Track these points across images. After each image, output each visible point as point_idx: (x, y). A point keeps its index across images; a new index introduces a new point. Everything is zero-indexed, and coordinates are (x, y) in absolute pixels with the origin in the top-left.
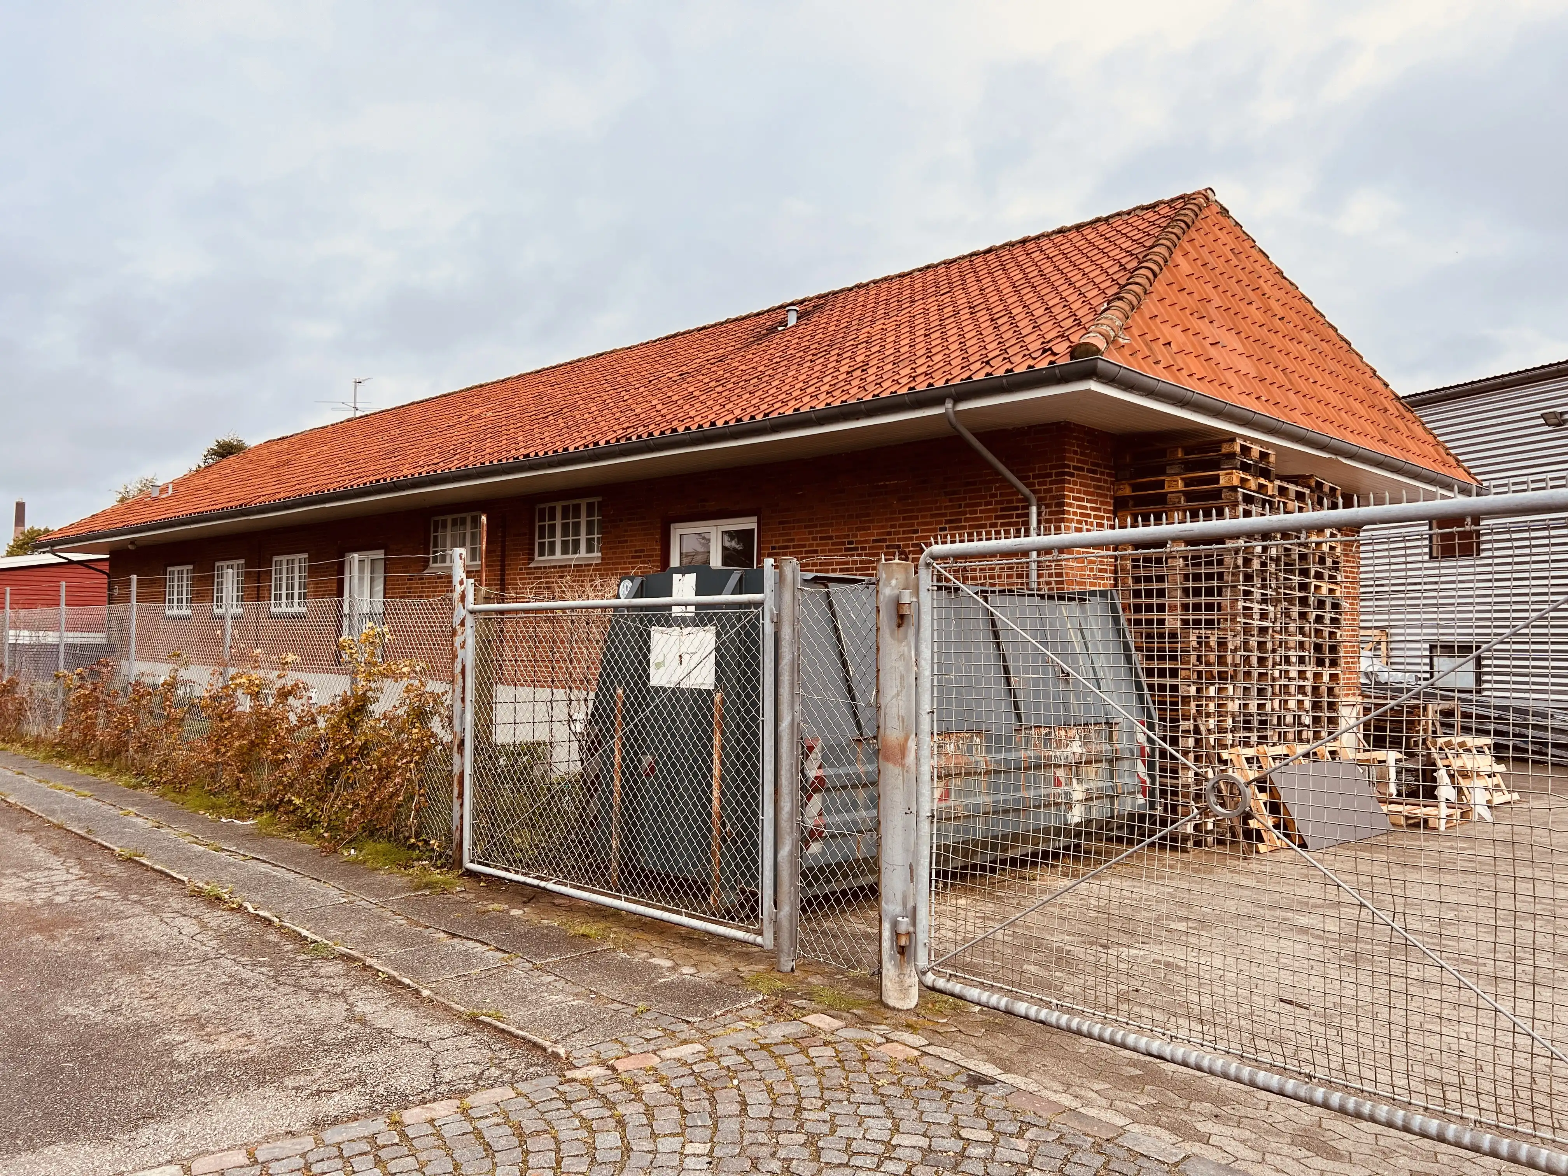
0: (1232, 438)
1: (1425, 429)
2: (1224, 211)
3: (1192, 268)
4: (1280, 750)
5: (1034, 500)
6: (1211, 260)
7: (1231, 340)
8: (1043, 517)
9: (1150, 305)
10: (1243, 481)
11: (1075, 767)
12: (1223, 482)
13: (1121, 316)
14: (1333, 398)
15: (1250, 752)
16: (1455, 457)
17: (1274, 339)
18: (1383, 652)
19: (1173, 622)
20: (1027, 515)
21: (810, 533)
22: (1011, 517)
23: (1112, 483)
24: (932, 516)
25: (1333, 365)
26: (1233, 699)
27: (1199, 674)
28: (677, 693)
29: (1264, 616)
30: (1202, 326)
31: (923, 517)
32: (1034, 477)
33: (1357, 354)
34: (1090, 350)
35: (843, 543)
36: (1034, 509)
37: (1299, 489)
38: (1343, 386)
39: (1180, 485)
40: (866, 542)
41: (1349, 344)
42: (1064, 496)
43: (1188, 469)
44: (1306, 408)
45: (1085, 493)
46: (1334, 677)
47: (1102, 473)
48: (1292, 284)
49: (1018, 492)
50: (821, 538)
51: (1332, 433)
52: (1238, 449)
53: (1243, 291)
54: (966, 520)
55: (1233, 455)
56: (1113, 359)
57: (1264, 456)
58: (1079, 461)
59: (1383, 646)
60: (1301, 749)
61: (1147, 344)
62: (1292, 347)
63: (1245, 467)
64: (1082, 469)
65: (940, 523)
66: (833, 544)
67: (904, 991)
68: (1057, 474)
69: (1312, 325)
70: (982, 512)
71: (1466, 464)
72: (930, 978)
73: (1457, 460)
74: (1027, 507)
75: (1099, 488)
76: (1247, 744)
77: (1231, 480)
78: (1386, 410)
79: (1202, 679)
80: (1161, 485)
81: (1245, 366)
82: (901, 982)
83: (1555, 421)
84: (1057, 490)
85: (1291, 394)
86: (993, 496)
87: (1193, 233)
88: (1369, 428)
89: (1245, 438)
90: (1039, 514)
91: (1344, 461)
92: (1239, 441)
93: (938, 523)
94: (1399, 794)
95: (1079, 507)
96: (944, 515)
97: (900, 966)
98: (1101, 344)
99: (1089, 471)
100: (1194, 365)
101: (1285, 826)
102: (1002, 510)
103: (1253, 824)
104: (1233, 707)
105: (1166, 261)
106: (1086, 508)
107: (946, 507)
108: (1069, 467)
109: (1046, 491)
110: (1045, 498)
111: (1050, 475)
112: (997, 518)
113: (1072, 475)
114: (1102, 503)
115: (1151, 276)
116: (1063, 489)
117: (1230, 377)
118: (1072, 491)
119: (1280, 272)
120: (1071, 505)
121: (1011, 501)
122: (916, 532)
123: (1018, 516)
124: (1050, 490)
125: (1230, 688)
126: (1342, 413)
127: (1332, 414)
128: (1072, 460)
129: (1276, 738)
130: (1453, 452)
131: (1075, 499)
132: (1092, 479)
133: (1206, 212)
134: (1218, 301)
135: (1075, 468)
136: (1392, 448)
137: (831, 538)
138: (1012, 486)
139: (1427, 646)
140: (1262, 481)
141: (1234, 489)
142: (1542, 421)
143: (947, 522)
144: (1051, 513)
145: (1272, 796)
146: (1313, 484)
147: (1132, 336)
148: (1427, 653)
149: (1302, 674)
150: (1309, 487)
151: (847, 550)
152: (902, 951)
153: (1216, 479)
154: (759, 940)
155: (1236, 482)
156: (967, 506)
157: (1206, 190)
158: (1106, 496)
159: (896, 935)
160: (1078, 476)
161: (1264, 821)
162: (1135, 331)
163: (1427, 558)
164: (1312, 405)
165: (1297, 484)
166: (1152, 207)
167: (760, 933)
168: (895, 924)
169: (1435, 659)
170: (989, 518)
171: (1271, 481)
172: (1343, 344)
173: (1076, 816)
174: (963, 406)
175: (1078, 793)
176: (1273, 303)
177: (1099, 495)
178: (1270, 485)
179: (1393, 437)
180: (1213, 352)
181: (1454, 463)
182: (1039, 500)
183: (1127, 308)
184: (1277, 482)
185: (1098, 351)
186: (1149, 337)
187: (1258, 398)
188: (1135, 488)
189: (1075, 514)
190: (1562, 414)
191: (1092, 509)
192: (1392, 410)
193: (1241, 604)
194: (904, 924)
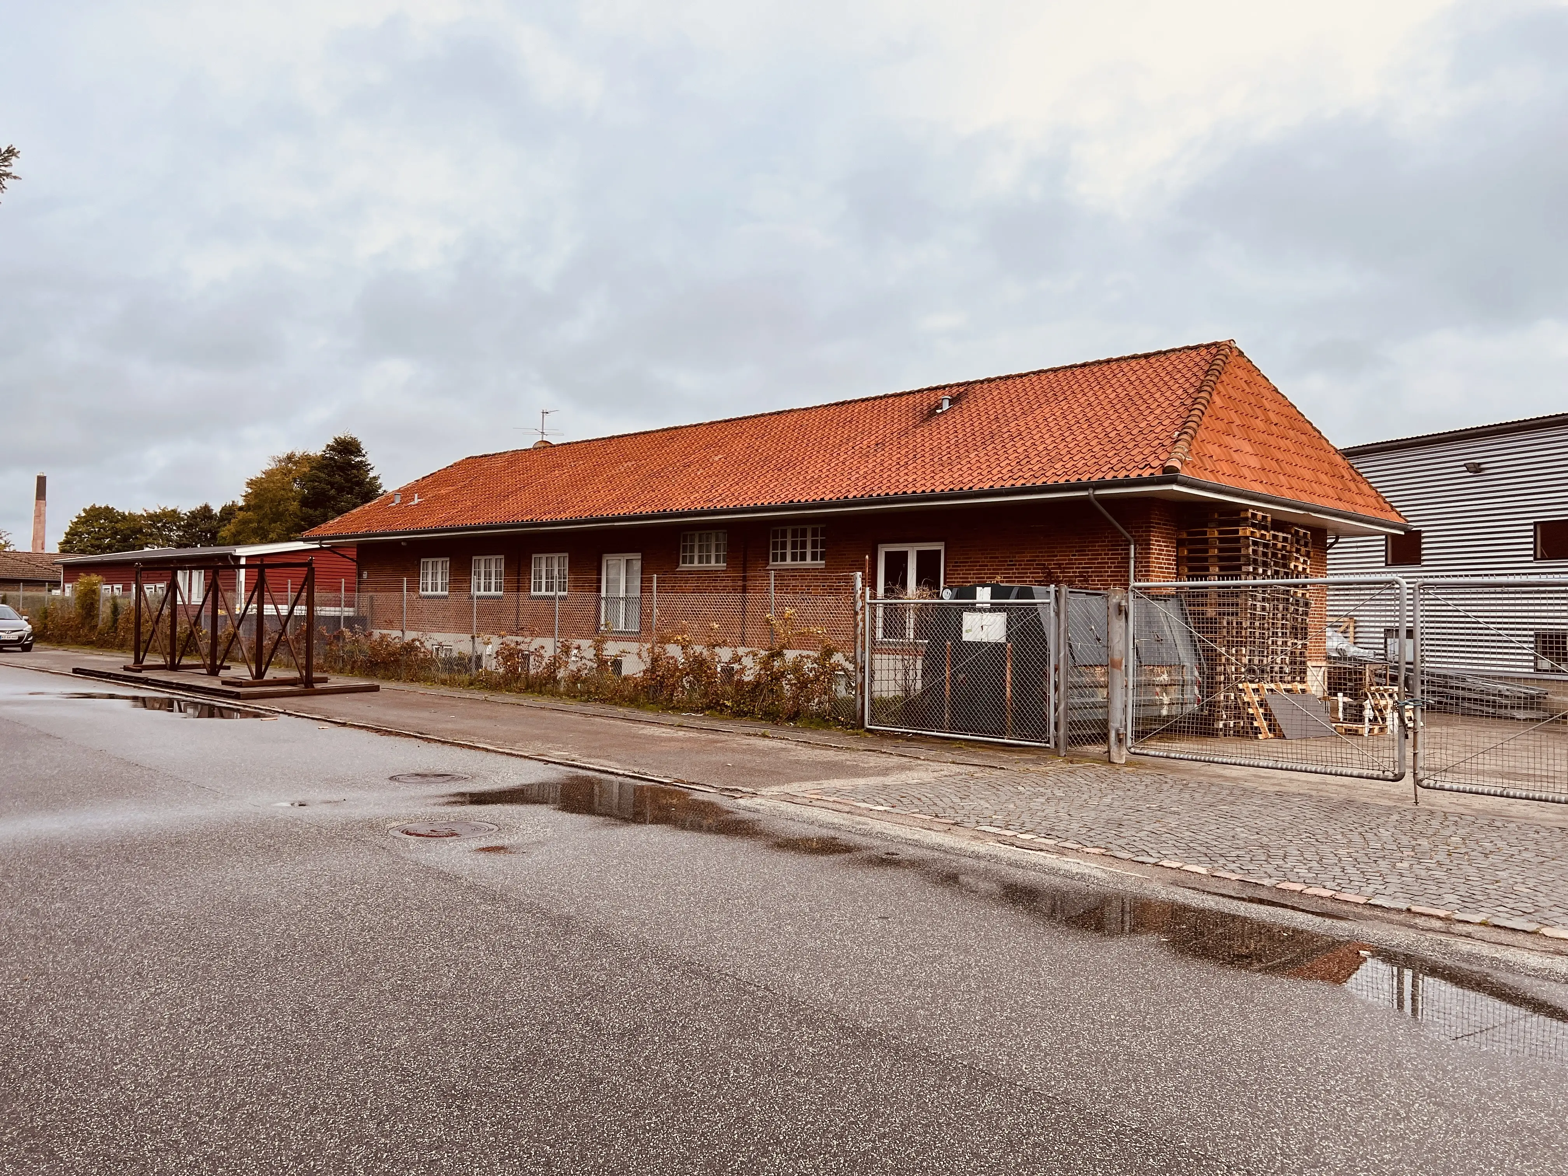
0: (1246, 508)
1: (1371, 487)
2: (1241, 353)
3: (1223, 401)
4: (1273, 686)
5: (1133, 542)
6: (1234, 394)
7: (1247, 447)
8: (1138, 551)
9: (1202, 434)
10: (1252, 532)
11: (1165, 686)
12: (1241, 533)
13: (1187, 445)
14: (1308, 474)
15: (1255, 686)
16: (1389, 503)
17: (1272, 440)
18: (1351, 634)
19: (1211, 612)
20: (1129, 549)
21: (982, 554)
22: (1118, 550)
23: (1176, 531)
24: (1067, 547)
25: (1308, 451)
26: (1245, 656)
27: (1228, 642)
28: (979, 645)
29: (1263, 609)
30: (1228, 440)
31: (1061, 547)
32: (1132, 528)
33: (1326, 439)
34: (1173, 469)
35: (1006, 561)
36: (1132, 546)
37: (1285, 535)
38: (1314, 464)
39: (1216, 534)
40: (1023, 561)
41: (1320, 433)
42: (1150, 540)
43: (1220, 526)
44: (1290, 484)
45: (1162, 537)
46: (1304, 646)
47: (1170, 525)
48: (1283, 396)
49: (1123, 535)
50: (991, 558)
51: (1305, 499)
52: (1250, 515)
53: (1253, 409)
54: (1089, 551)
55: (1247, 519)
56: (1185, 473)
57: (1264, 518)
58: (1158, 519)
59: (1351, 629)
60: (1283, 686)
61: (1200, 459)
62: (1283, 443)
63: (1254, 525)
64: (1159, 524)
65: (1072, 551)
66: (999, 561)
67: (1121, 757)
68: (1146, 527)
69: (1297, 424)
70: (1099, 546)
71: (1398, 509)
72: (1133, 750)
73: (1392, 506)
74: (1129, 545)
75: (1168, 534)
76: (1252, 682)
77: (1245, 533)
78: (1343, 477)
79: (1229, 645)
80: (1205, 533)
81: (1254, 462)
82: (1120, 754)
83: (1474, 469)
84: (1146, 536)
85: (1281, 476)
86: (1107, 537)
87: (1223, 377)
88: (1331, 492)
89: (1254, 508)
90: (1135, 549)
91: (1313, 515)
92: (1250, 511)
93: (1070, 551)
94: (1345, 719)
95: (1158, 545)
96: (1075, 547)
97: (1119, 747)
98: (1178, 465)
99: (1164, 524)
100: (1225, 467)
101: (1273, 727)
102: (1112, 546)
103: (1256, 724)
104: (1245, 660)
105: (1208, 402)
106: (1161, 546)
107: (1076, 543)
108: (1153, 523)
109: (1139, 536)
110: (1138, 540)
111: (1142, 527)
112: (1109, 550)
113: (1154, 527)
114: (1170, 543)
115: (1200, 414)
116: (1150, 536)
117: (1245, 472)
118: (1154, 536)
119: (1276, 390)
120: (1154, 545)
121: (1118, 541)
122: (1056, 556)
123: (1122, 550)
124: (1142, 536)
125: (1244, 649)
126: (1313, 483)
127: (1306, 485)
128: (1154, 519)
129: (1269, 680)
130: (1388, 500)
131: (1156, 541)
132: (1166, 529)
133: (1230, 359)
134: (1238, 422)
135: (1156, 523)
136: (1345, 503)
137: (997, 558)
138: (1119, 531)
139: (1383, 630)
140: (1263, 532)
141: (1247, 538)
142: (1465, 469)
143: (1077, 551)
144: (1142, 549)
145: (1266, 710)
146: (1293, 532)
147: (1193, 456)
148: (1382, 635)
149: (1285, 643)
150: (1290, 533)
151: (1008, 565)
152: (1120, 741)
153: (1237, 532)
154: (1048, 745)
155: (1248, 534)
156: (1089, 542)
157: (1230, 341)
158: (1172, 538)
159: (1118, 735)
160: (1158, 528)
161: (1261, 723)
162: (1194, 452)
163: (1383, 564)
164: (1294, 482)
165: (1283, 532)
166: (1196, 348)
167: (1048, 742)
168: (1117, 731)
169: (1388, 640)
170: (1104, 550)
171: (1268, 532)
172: (1316, 434)
173: (1164, 712)
174: (1098, 492)
175: (1166, 700)
176: (1271, 415)
177: (1169, 538)
178: (1267, 534)
179: (1347, 495)
180: (1236, 456)
181: (1389, 508)
182: (1135, 541)
183: (1189, 439)
184: (1272, 532)
185: (1177, 470)
186: (1201, 454)
187: (1261, 482)
188: (1189, 534)
189: (1156, 549)
190: (1480, 464)
191: (1165, 546)
192: (1347, 476)
193: (1250, 603)
194: (1122, 731)
